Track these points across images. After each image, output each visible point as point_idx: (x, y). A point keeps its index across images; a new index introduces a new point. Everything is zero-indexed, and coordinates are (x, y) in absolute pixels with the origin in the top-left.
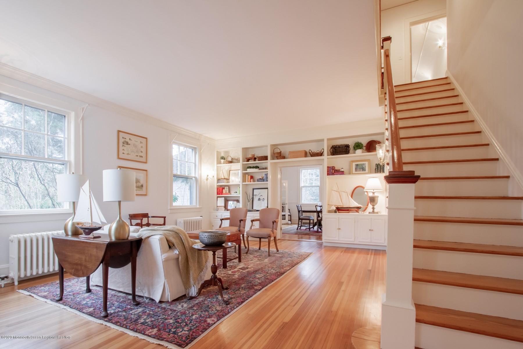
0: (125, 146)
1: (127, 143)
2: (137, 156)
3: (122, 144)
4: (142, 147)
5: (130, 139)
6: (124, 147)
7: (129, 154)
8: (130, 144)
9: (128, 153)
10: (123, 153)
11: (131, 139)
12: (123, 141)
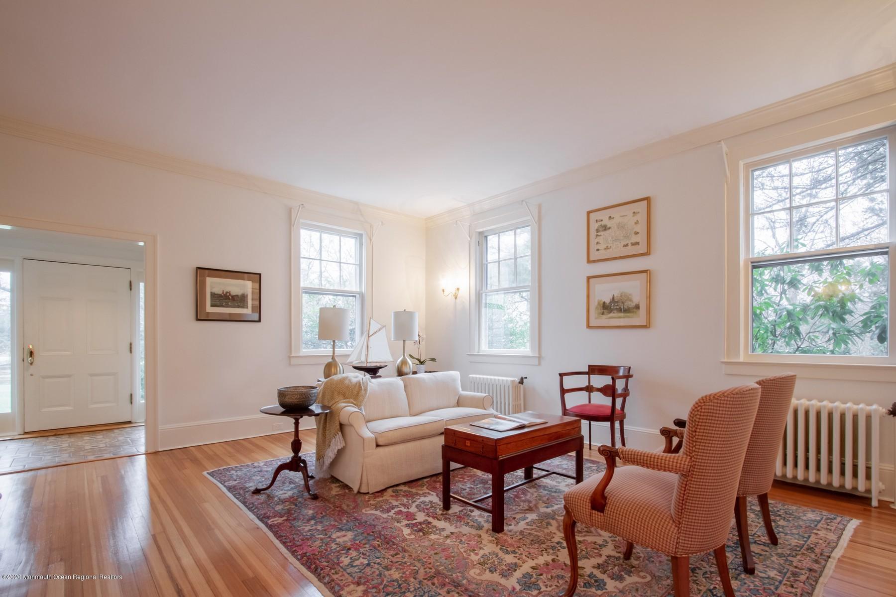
0: (600, 235)
1: (605, 228)
2: (627, 245)
3: (596, 233)
4: (637, 223)
5: (610, 217)
6: (598, 238)
7: (609, 247)
8: (610, 228)
9: (607, 247)
10: (598, 250)
11: (612, 216)
12: (596, 228)
